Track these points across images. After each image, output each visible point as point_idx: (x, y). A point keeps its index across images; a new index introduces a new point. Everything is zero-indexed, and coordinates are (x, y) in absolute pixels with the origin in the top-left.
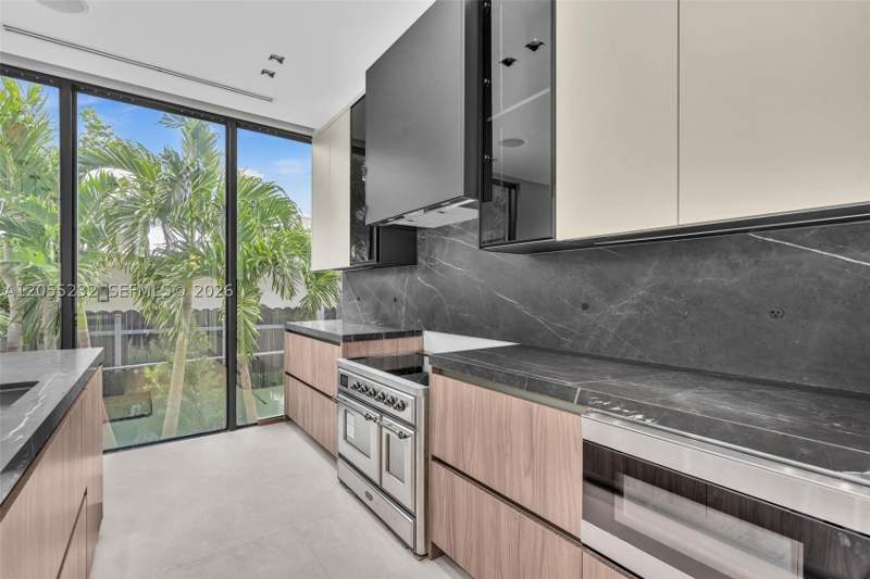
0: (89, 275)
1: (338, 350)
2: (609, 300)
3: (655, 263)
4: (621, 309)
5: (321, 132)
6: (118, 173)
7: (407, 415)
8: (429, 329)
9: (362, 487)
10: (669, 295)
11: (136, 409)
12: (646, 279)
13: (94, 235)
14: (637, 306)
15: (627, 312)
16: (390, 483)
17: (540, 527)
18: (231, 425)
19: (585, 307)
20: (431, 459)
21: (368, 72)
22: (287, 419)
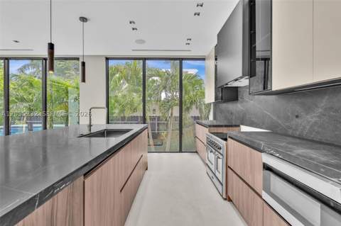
0: (149, 106)
1: (207, 129)
2: (307, 114)
3: (327, 97)
4: (312, 118)
5: (208, 56)
6: (155, 78)
7: (221, 151)
8: (242, 124)
9: (211, 175)
10: (334, 112)
11: (159, 143)
12: (322, 105)
13: (150, 96)
14: (318, 116)
15: (315, 119)
16: (217, 174)
17: (253, 192)
18: (181, 151)
19: (297, 117)
20: (228, 167)
21: (218, 35)
22: (196, 152)
